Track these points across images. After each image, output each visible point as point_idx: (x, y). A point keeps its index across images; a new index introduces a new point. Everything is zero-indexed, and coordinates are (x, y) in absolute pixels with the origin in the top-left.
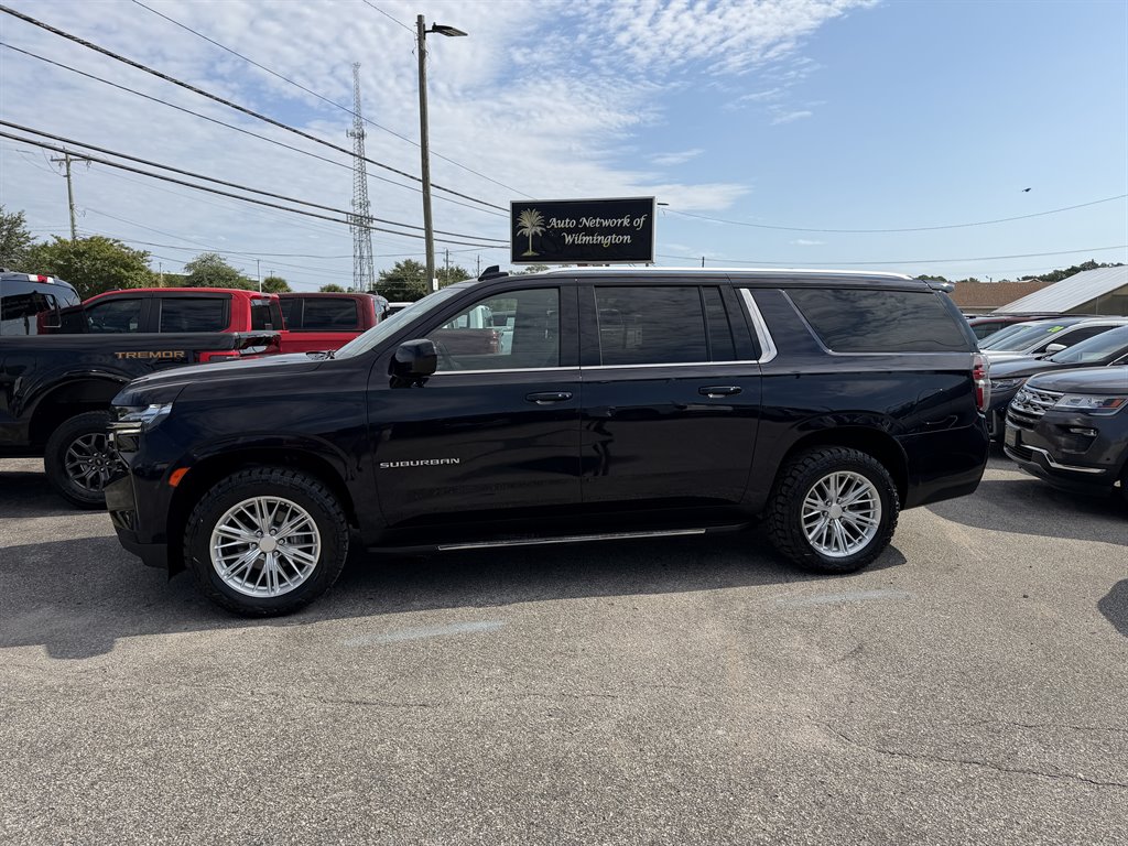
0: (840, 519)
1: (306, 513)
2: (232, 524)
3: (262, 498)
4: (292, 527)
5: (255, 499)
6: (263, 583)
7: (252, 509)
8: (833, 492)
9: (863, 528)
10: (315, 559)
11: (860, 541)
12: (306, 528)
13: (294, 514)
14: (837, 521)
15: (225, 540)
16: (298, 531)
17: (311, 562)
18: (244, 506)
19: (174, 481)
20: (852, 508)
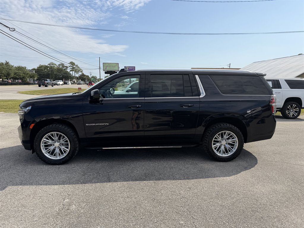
0: (224, 145)
1: (66, 137)
2: (47, 139)
3: (55, 132)
4: (63, 141)
5: (53, 132)
6: (55, 155)
7: (52, 135)
8: (225, 137)
9: (230, 151)
10: (68, 150)
11: (227, 154)
12: (67, 141)
13: (64, 137)
14: (223, 146)
15: (45, 143)
16: (65, 142)
17: (67, 151)
18: (50, 134)
19: (31, 127)
20: (229, 144)
